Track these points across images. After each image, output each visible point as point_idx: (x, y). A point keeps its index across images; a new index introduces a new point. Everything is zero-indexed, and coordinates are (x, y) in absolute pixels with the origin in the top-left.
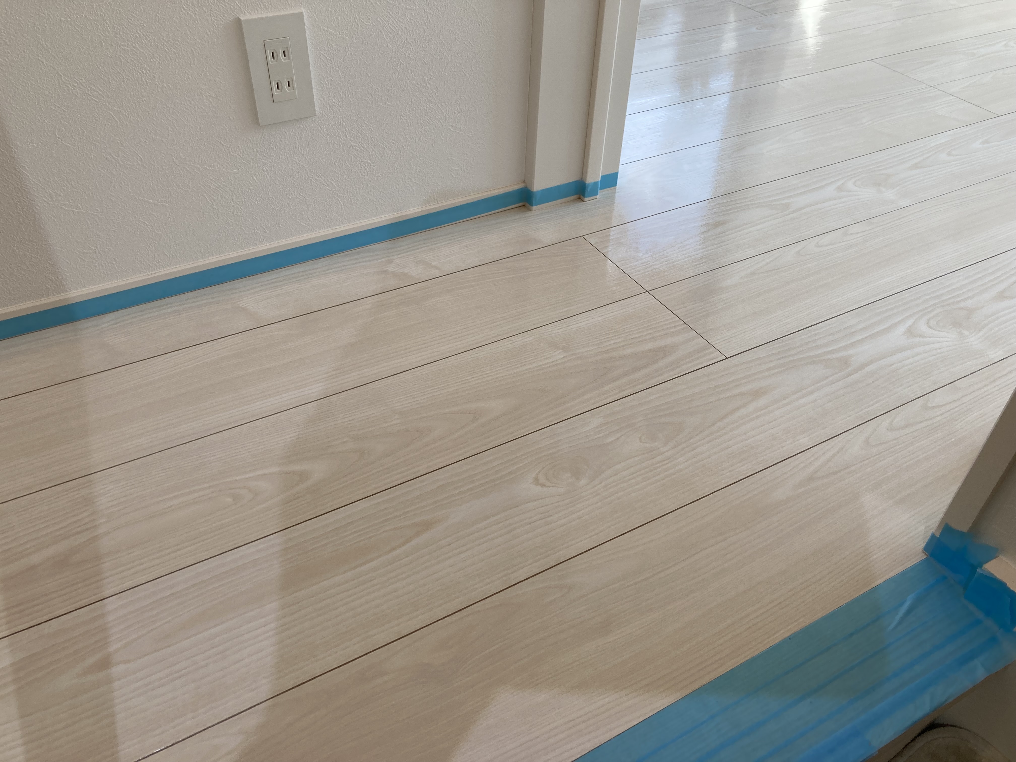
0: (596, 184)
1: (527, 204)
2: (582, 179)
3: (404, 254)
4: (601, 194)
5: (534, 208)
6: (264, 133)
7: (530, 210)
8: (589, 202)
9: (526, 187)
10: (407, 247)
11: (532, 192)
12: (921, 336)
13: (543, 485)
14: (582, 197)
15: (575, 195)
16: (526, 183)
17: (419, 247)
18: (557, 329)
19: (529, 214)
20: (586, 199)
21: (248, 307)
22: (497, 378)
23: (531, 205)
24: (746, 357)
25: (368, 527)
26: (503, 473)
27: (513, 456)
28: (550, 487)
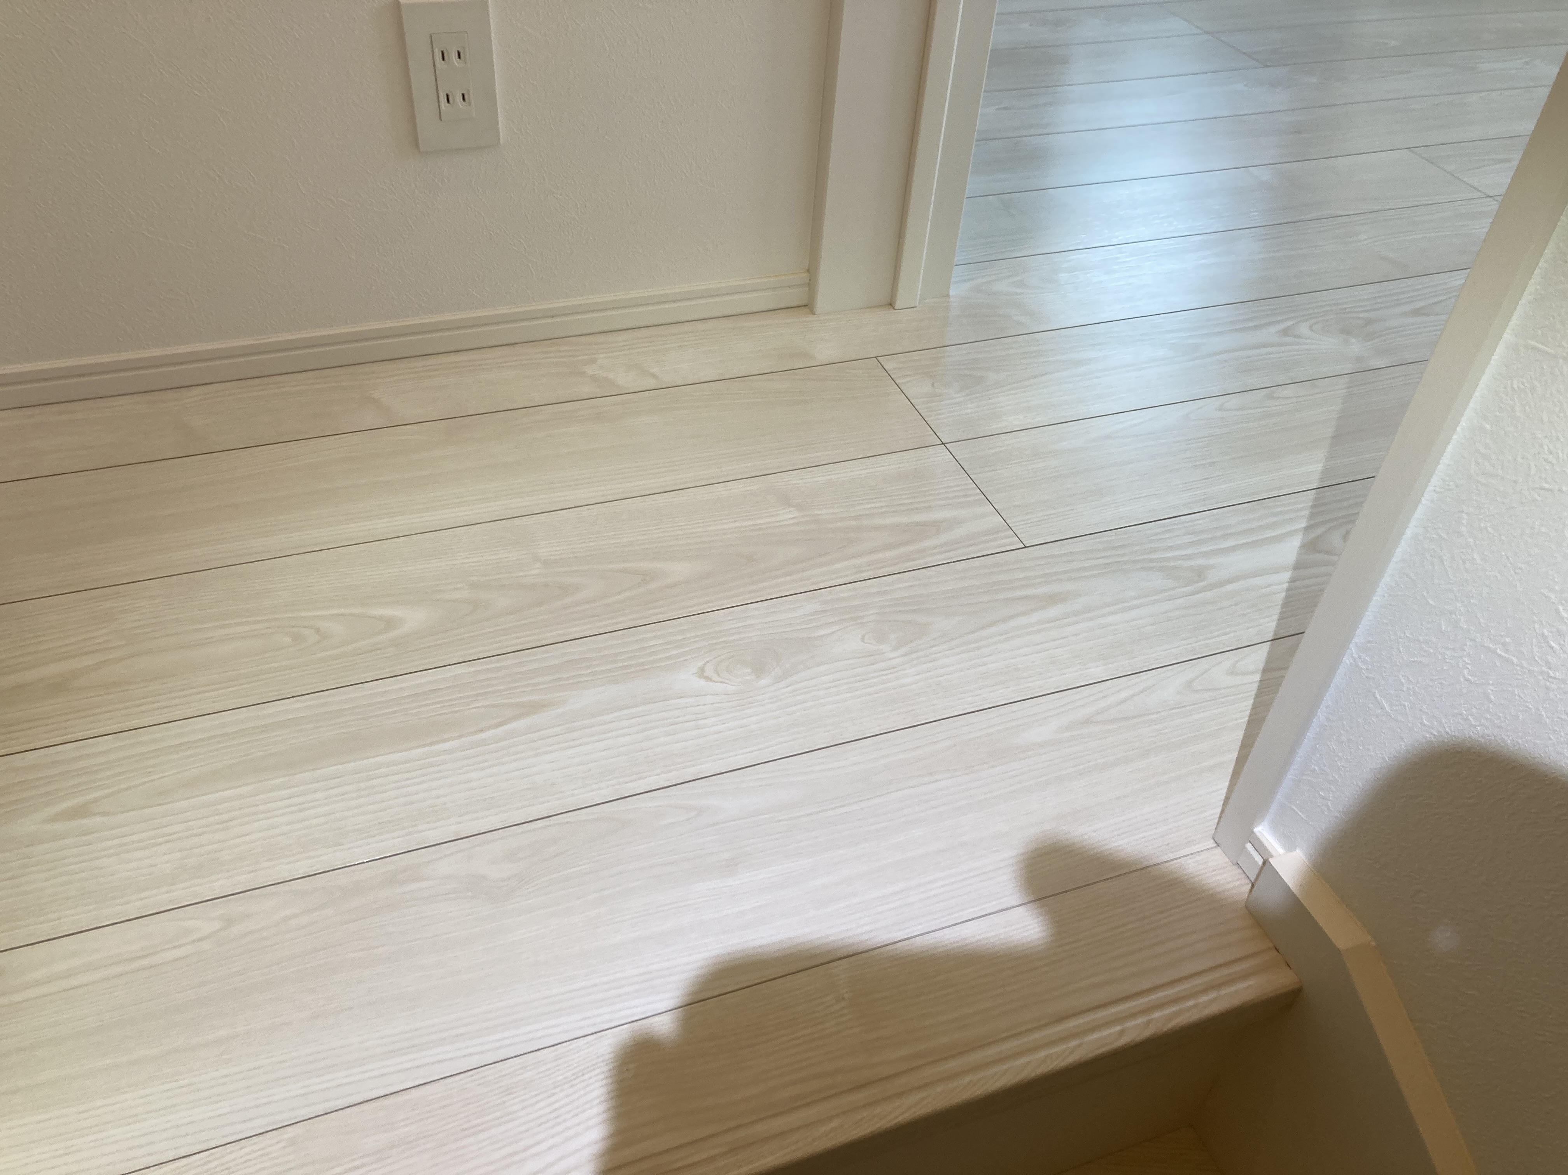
2: (894, 276)
3: (612, 354)
4: (924, 302)
6: (427, 161)
7: (813, 313)
8: (901, 312)
10: (621, 344)
12: (1327, 552)
13: (708, 679)
14: (893, 303)
16: (810, 273)
17: (637, 346)
18: (798, 480)
19: (811, 318)
20: (898, 306)
21: (382, 399)
22: (692, 533)
24: (1055, 549)
25: (456, 699)
26: (658, 657)
27: (680, 637)
28: (717, 682)
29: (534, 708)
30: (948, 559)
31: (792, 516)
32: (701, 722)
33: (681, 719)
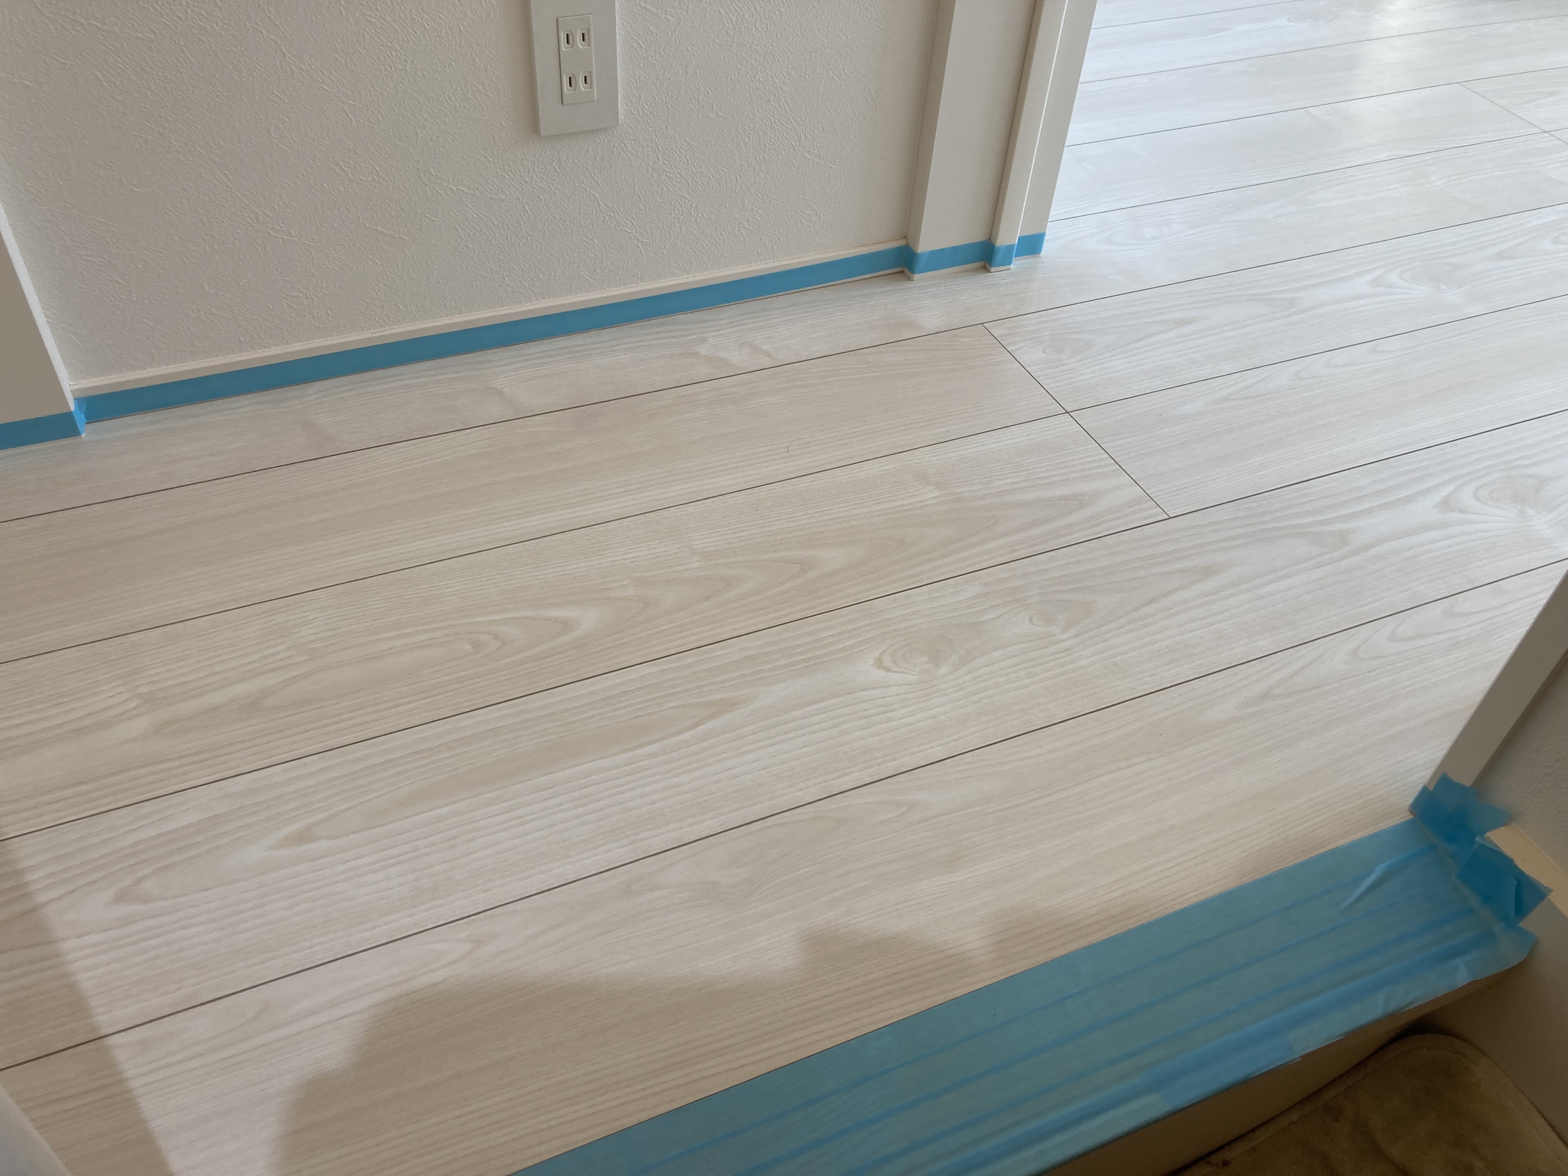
0: (1010, 247)
1: (907, 271)
2: (990, 239)
3: (726, 331)
4: (1017, 264)
5: (917, 276)
6: (546, 146)
7: (909, 279)
8: (997, 275)
9: (907, 245)
10: (728, 321)
11: (917, 253)
12: (1462, 511)
13: (888, 669)
14: (988, 266)
15: (978, 262)
16: (907, 239)
17: (746, 322)
18: (930, 457)
19: (909, 284)
20: (993, 269)
21: (504, 389)
22: (838, 518)
23: (913, 271)
24: (1198, 518)
25: (649, 700)
26: (835, 648)
27: (851, 627)
28: (897, 672)
29: (725, 706)
30: (1096, 534)
31: (933, 496)
32: (891, 714)
33: (871, 711)
